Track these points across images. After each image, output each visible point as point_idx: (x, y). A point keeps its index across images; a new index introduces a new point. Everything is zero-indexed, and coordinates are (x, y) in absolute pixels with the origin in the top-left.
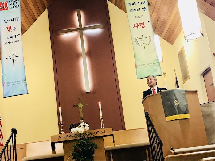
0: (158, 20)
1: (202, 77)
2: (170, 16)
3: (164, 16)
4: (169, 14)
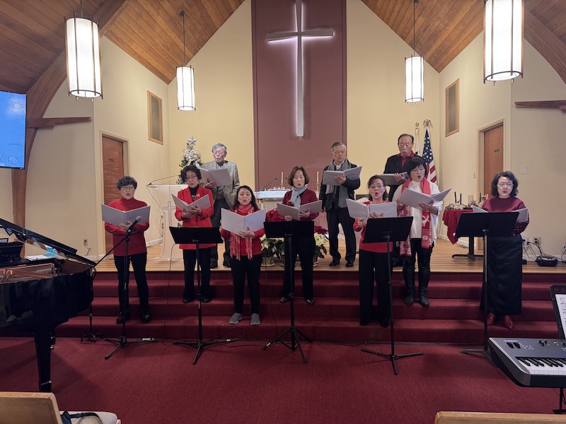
0: (425, 30)
1: (482, 134)
2: (447, 25)
3: (438, 24)
4: (447, 22)
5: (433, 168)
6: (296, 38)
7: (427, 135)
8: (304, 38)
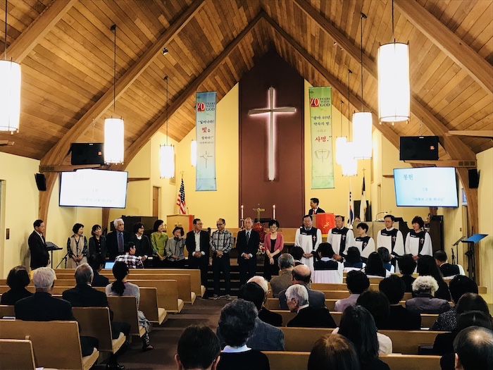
6: (269, 113)
8: (274, 113)
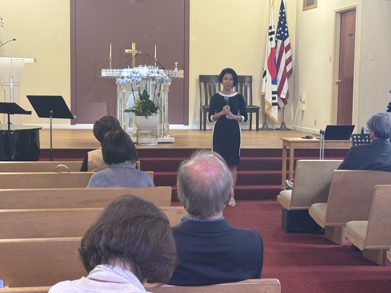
5: (289, 47)
7: (282, 7)
